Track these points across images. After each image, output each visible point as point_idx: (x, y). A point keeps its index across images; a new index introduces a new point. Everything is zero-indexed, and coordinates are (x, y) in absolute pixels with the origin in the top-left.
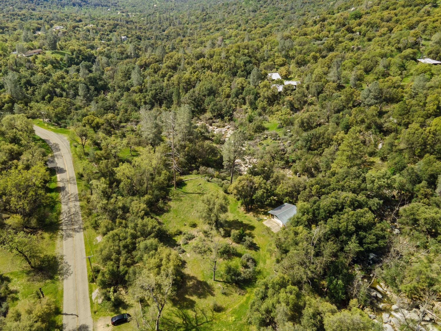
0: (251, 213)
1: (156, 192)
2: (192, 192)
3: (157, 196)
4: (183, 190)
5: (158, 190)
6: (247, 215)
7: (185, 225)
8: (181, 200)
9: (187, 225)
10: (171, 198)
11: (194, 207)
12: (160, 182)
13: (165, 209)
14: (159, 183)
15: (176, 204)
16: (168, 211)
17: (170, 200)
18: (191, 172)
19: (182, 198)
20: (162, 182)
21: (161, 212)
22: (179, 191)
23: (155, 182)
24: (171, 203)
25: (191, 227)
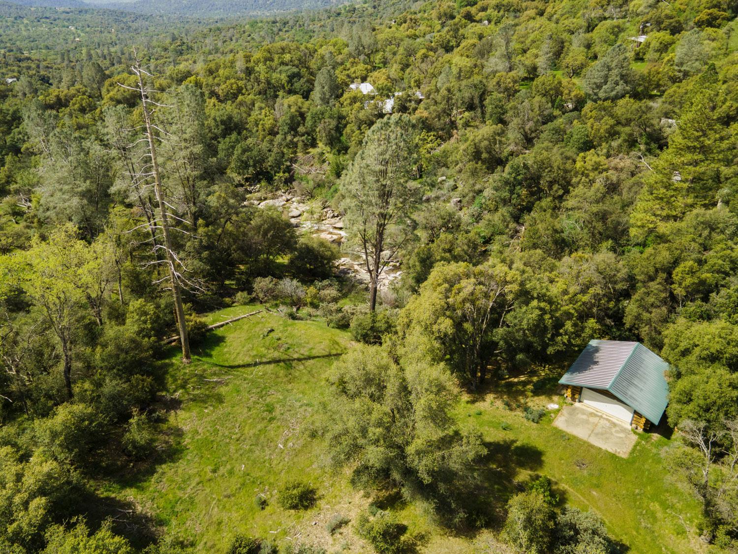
0: (490, 397)
1: (111, 385)
2: (248, 360)
3: (115, 398)
4: (214, 360)
5: (119, 375)
6: (480, 406)
7: (263, 504)
8: (220, 399)
9: (274, 506)
10: (177, 395)
11: (277, 413)
12: (125, 344)
13: (159, 446)
14: (119, 347)
15: (201, 417)
16: (173, 454)
17: (175, 404)
18: (227, 300)
19: (223, 390)
20: (133, 341)
21: (144, 466)
22: (204, 365)
23: (104, 346)
24: (181, 419)
25: (295, 507)
